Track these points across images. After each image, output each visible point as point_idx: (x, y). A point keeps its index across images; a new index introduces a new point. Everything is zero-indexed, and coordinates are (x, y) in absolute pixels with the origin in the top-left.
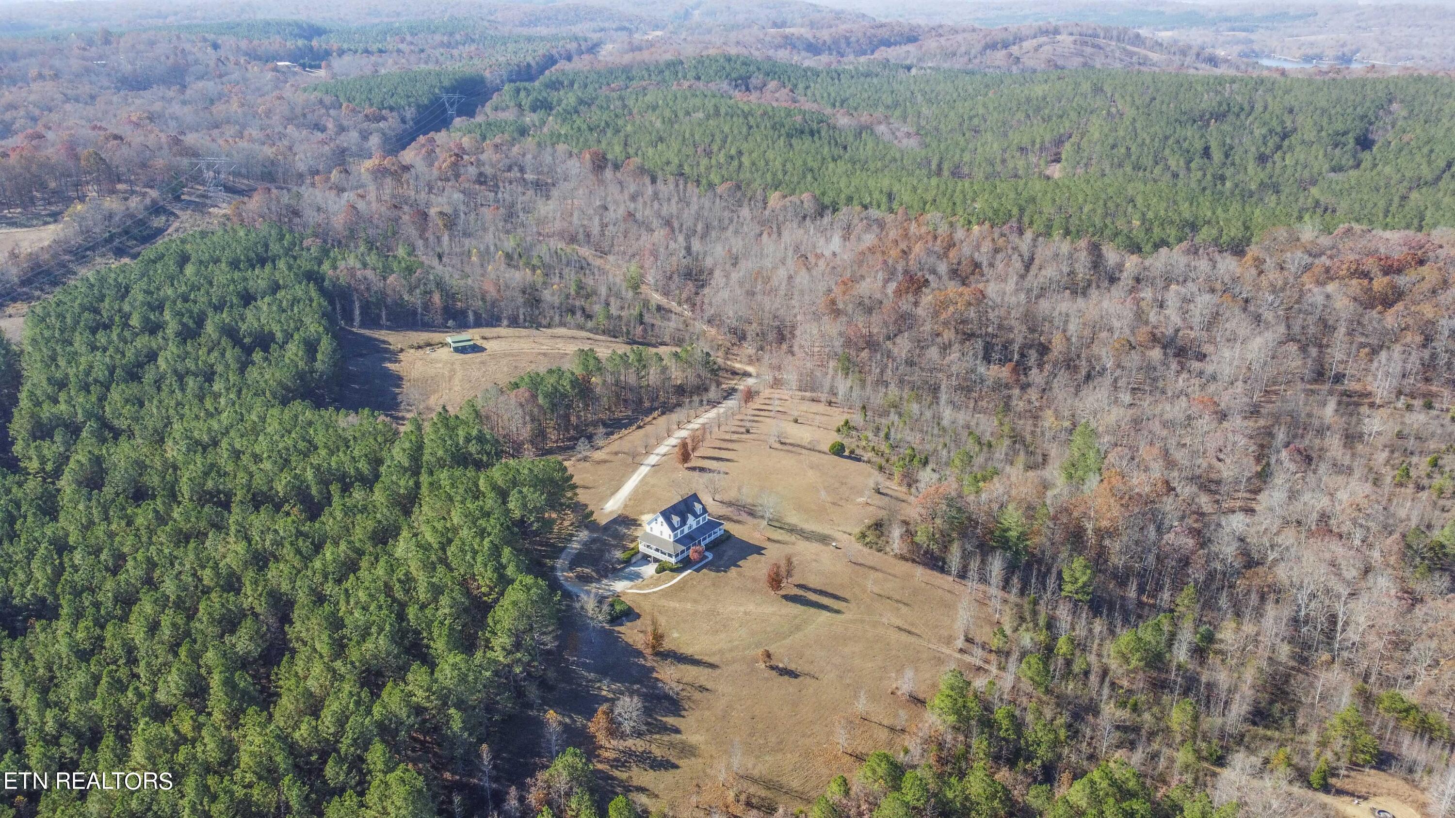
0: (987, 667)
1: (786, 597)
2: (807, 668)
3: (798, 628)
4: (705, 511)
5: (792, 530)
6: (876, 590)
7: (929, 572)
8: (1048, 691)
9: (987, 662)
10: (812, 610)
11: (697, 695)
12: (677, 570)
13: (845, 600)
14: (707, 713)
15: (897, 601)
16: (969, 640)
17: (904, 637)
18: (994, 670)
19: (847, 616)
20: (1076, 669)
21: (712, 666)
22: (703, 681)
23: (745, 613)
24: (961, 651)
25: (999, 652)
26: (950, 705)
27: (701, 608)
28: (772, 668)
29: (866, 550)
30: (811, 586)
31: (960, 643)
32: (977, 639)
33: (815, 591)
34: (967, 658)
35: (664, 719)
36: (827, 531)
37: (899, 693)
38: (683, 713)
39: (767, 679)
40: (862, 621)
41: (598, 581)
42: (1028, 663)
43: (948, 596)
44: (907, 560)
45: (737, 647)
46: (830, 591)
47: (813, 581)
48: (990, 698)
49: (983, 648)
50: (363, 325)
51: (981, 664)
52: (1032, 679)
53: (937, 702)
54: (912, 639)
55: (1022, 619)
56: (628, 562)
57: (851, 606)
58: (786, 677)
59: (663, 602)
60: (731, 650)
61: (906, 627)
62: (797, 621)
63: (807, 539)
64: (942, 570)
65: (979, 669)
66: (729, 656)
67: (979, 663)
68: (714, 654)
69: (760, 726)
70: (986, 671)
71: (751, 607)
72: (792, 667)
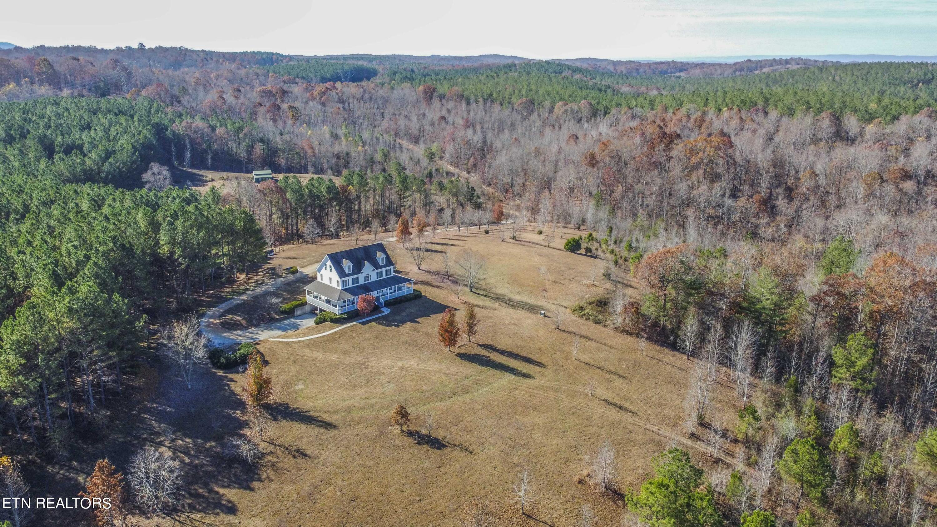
0: (729, 460)
1: (462, 356)
2: (461, 438)
3: (465, 389)
4: (389, 262)
5: (499, 298)
6: (584, 357)
7: (657, 347)
8: (825, 501)
9: (729, 453)
10: (492, 371)
11: (288, 462)
12: (337, 321)
13: (540, 365)
14: (288, 487)
15: (610, 372)
16: (703, 424)
17: (612, 413)
18: (740, 466)
19: (540, 381)
20: (864, 472)
21: (328, 425)
22: (305, 445)
23: (402, 368)
24: (693, 436)
25: (747, 442)
26: (663, 500)
27: (347, 360)
28: (410, 434)
29: (582, 321)
30: (499, 347)
31: (691, 424)
32: (717, 424)
33: (502, 352)
34: (701, 447)
35: (222, 491)
36: (539, 302)
37: (591, 482)
38: (256, 485)
39: (396, 448)
40: (557, 390)
41: (245, 328)
42: (794, 452)
43: (680, 374)
44: (630, 334)
45: (373, 405)
46: (523, 353)
47: (503, 343)
48: (733, 502)
49: (724, 435)
50: (193, 166)
51: (722, 456)
52: (800, 478)
53: (643, 495)
54: (625, 416)
55: (779, 405)
56: (290, 313)
57: (549, 372)
58: (426, 447)
59: (307, 352)
60: (361, 409)
61: (617, 401)
62: (467, 382)
63: (513, 307)
64: (674, 347)
65: (717, 461)
66: (356, 415)
67: (716, 453)
68: (338, 411)
69: (359, 512)
70: (728, 466)
71: (413, 363)
72: (440, 434)
